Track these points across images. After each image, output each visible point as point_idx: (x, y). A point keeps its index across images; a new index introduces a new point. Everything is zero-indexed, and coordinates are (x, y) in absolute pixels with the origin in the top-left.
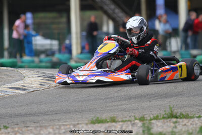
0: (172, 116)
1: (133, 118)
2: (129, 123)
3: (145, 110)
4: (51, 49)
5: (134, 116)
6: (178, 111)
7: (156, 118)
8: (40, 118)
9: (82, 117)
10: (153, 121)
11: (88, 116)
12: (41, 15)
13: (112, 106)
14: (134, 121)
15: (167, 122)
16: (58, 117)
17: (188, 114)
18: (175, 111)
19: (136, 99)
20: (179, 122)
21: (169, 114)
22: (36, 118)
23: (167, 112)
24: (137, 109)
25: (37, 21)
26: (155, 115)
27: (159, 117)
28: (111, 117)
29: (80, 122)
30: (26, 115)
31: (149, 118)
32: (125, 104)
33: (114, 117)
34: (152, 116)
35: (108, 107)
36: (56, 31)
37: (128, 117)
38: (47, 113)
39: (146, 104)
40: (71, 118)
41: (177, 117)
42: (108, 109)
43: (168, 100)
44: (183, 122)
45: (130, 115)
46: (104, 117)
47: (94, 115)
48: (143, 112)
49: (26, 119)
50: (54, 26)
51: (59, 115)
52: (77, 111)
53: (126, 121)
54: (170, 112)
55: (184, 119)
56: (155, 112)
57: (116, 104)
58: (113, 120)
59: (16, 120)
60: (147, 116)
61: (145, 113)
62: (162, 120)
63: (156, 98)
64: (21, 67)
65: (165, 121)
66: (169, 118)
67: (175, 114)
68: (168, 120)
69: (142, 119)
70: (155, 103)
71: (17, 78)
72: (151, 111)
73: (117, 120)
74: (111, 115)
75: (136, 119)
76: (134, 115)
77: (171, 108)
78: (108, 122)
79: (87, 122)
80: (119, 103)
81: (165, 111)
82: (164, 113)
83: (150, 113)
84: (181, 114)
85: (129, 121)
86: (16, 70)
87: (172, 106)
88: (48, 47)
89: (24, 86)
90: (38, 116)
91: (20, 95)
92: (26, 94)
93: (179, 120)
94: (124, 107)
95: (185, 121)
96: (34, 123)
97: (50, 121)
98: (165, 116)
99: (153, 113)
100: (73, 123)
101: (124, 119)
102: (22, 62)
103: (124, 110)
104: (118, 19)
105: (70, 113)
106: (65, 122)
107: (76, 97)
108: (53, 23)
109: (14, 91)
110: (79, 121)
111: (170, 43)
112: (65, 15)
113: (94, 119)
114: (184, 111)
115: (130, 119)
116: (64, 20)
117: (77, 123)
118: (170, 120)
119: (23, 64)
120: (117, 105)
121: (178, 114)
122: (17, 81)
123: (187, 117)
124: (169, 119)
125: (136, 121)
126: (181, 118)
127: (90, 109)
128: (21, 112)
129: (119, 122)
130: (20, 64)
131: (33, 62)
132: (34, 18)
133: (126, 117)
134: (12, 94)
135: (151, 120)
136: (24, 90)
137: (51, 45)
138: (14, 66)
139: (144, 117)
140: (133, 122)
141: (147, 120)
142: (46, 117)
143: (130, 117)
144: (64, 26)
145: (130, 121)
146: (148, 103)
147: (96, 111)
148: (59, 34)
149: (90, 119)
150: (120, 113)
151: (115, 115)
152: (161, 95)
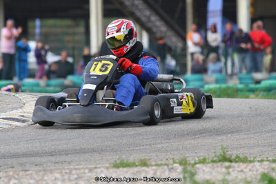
0: (224, 159)
1: (171, 162)
2: (165, 167)
3: (188, 151)
5: (173, 159)
6: (233, 153)
7: (203, 161)
8: (44, 159)
9: (102, 159)
10: (198, 166)
11: (110, 158)
12: (51, 22)
13: (143, 146)
14: (172, 165)
15: (218, 167)
16: (69, 158)
17: (246, 157)
18: (229, 153)
20: (234, 167)
21: (220, 157)
22: (38, 160)
23: (218, 154)
24: (177, 149)
25: (45, 30)
26: (201, 158)
27: (207, 161)
28: (141, 160)
29: (98, 166)
30: (25, 155)
31: (193, 162)
32: (161, 143)
33: (145, 159)
34: (197, 159)
35: (137, 146)
36: (70, 45)
37: (164, 160)
38: (54, 153)
39: (189, 142)
40: (87, 161)
41: (231, 161)
42: (137, 148)
43: (220, 138)
44: (238, 167)
45: (167, 157)
46: (131, 159)
47: (118, 157)
48: (186, 154)
49: (25, 160)
50: (67, 38)
51: (69, 155)
53: (161, 164)
54: (222, 154)
55: (241, 164)
56: (202, 154)
58: (144, 164)
59: (10, 161)
60: (190, 159)
61: (188, 155)
62: (210, 165)
63: (203, 135)
65: (215, 165)
66: (220, 161)
67: (228, 157)
68: (219, 164)
69: (183, 162)
70: (201, 141)
71: (14, 105)
72: (196, 153)
73: (148, 163)
74: (142, 156)
75: (174, 162)
76: (172, 157)
77: (223, 148)
78: (137, 166)
79: (107, 165)
80: (153, 141)
81: (215, 153)
83: (194, 155)
84: (238, 157)
85: (165, 164)
86: (13, 94)
87: (225, 146)
89: (23, 116)
90: (42, 156)
91: (18, 128)
92: (25, 127)
93: (233, 164)
94: (159, 146)
95: (242, 166)
96: (36, 165)
98: (215, 159)
99: (198, 155)
100: (89, 166)
101: (159, 162)
103: (159, 150)
104: (155, 30)
105: (85, 153)
106: (78, 165)
108: (67, 34)
109: (10, 122)
110: (97, 164)
112: (82, 23)
113: (118, 162)
114: (241, 153)
115: (167, 162)
116: (81, 29)
117: (94, 166)
118: (221, 165)
120: (150, 145)
121: (233, 157)
122: (13, 109)
123: (245, 160)
124: (221, 163)
125: (175, 165)
126: (236, 162)
127: (113, 149)
128: (19, 151)
129: (152, 166)
131: (38, 85)
132: (41, 27)
133: (162, 160)
134: (7, 127)
135: (196, 163)
136: (24, 121)
139: (186, 160)
140: (170, 167)
141: (189, 164)
142: (53, 159)
143: (167, 159)
144: (82, 38)
145: (167, 165)
146: (193, 142)
147: (120, 151)
148: (73, 48)
149: (112, 161)
150: (154, 154)
151: (147, 157)
152: (211, 132)
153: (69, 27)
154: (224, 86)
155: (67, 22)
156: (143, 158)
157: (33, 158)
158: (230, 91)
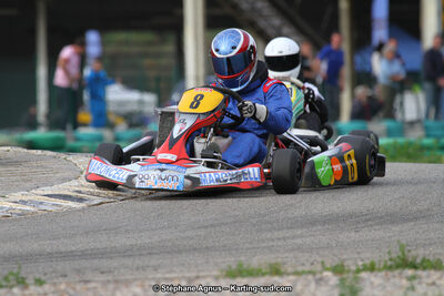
0: (405, 263)
1: (319, 267)
2: (310, 277)
3: (346, 249)
4: (140, 113)
5: (323, 263)
6: (418, 254)
7: (372, 268)
8: (115, 263)
9: (207, 263)
10: (363, 275)
11: (220, 260)
12: (121, 36)
13: (273, 240)
14: (321, 273)
15: (394, 277)
16: (154, 261)
17: (439, 260)
18: (413, 253)
19: (327, 226)
20: (420, 277)
21: (398, 260)
22: (105, 263)
23: (394, 256)
24: (329, 247)
25: (111, 49)
26: (368, 262)
27: (377, 267)
28: (271, 266)
29: (202, 274)
30: (84, 255)
31: (353, 268)
32: (301, 236)
33: (276, 264)
34: (360, 263)
35: (263, 241)
36: (152, 74)
37: (308, 264)
38: (129, 253)
39: (348, 236)
40: (183, 265)
41: (415, 267)
42: (264, 245)
43: (397, 229)
44: (428, 277)
45: (312, 259)
46: (255, 262)
47: (233, 259)
48: (342, 254)
49: (84, 263)
50: (147, 62)
52: (195, 249)
53: (303, 272)
54: (400, 254)
55: (432, 271)
56: (368, 255)
57: (281, 234)
58: (276, 271)
59: (61, 266)
60: (350, 262)
61: (345, 257)
62: (383, 273)
63: (370, 223)
64: (73, 150)
65: (390, 274)
66: (398, 267)
67: (410, 259)
68: (396, 273)
69: (338, 270)
70: (367, 234)
71: (66, 174)
72: (359, 253)
73: (283, 270)
74: (271, 258)
75: (325, 269)
76: (320, 260)
77: (402, 248)
78: (263, 274)
79: (216, 273)
80: (289, 233)
81: (389, 253)
82: (387, 258)
83: (356, 256)
84: (425, 260)
85: (310, 272)
86: (63, 155)
87: (404, 242)
88: (135, 108)
89: (80, 192)
90: (111, 258)
91: (71, 211)
92: (83, 209)
93: (419, 272)
94: (299, 241)
95: (434, 275)
96: (102, 273)
97: (138, 269)
98: (389, 263)
99: (363, 256)
100: (187, 275)
101: (300, 269)
102: (77, 139)
103: (299, 248)
105: (180, 252)
106: (169, 272)
107: (193, 219)
108: (146, 55)
109: (59, 202)
110: (199, 271)
111: (402, 104)
112: (172, 38)
113: (234, 267)
114: (432, 253)
115: (313, 268)
116: (170, 48)
117: (195, 274)
118: (400, 273)
119: (78, 144)
120: (284, 239)
121: (419, 260)
122: (64, 180)
123: (437, 266)
124: (399, 271)
125: (326, 273)
126: (425, 269)
127: (225, 246)
128: (74, 248)
129: (289, 274)
130: (71, 143)
131: (100, 138)
132: (103, 43)
133: (303, 264)
134: (54, 209)
135: (358, 271)
136: (81, 200)
137: (141, 102)
138: (57, 146)
139: (343, 266)
140: (318, 276)
141: (349, 271)
142: (128, 262)
143: (312, 264)
144: (170, 61)
145: (313, 273)
146: (353, 234)
147: (237, 249)
148: (158, 79)
149: (224, 266)
150: (291, 255)
151: (280, 260)
152: (382, 217)
153: (149, 43)
154: (400, 140)
155: (148, 36)
156: (273, 261)
157: (96, 261)
158: (411, 150)
